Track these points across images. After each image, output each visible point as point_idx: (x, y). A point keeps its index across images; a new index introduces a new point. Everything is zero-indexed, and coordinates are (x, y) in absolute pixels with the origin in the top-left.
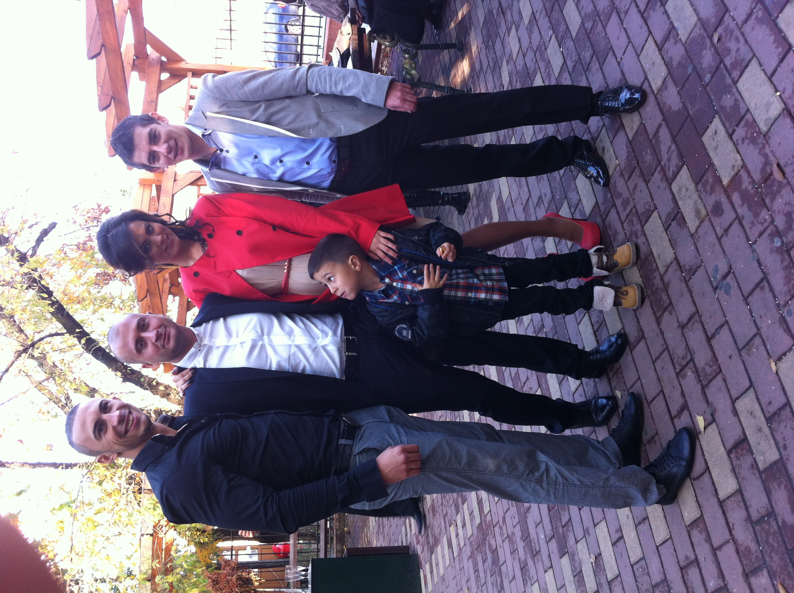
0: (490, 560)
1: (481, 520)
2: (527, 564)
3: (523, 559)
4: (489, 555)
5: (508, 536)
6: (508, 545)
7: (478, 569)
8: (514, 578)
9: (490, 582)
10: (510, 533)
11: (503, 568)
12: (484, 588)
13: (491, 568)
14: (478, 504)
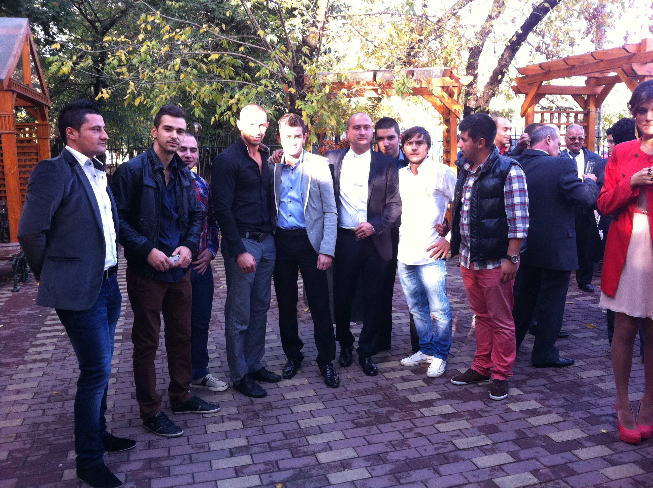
0: (379, 410)
1: (414, 403)
2: (384, 463)
3: (388, 457)
4: (383, 410)
5: (406, 439)
6: (398, 439)
7: (368, 394)
8: (369, 443)
9: (359, 409)
10: (410, 441)
11: (374, 429)
12: (353, 400)
13: (372, 411)
14: (428, 400)
